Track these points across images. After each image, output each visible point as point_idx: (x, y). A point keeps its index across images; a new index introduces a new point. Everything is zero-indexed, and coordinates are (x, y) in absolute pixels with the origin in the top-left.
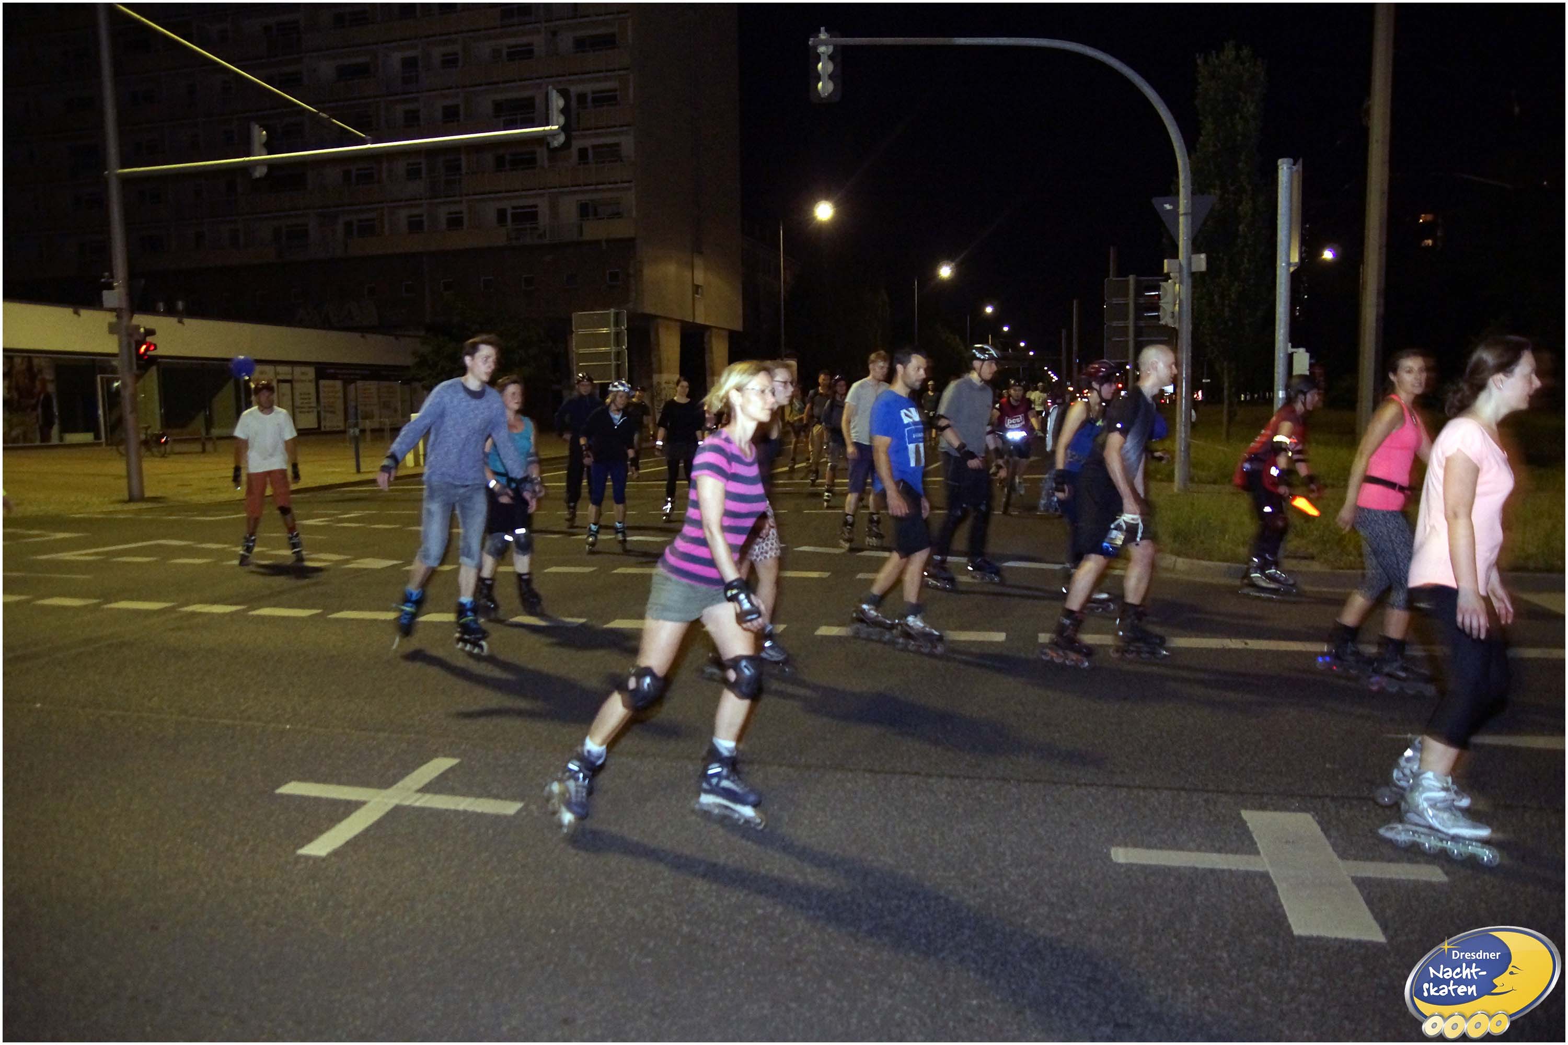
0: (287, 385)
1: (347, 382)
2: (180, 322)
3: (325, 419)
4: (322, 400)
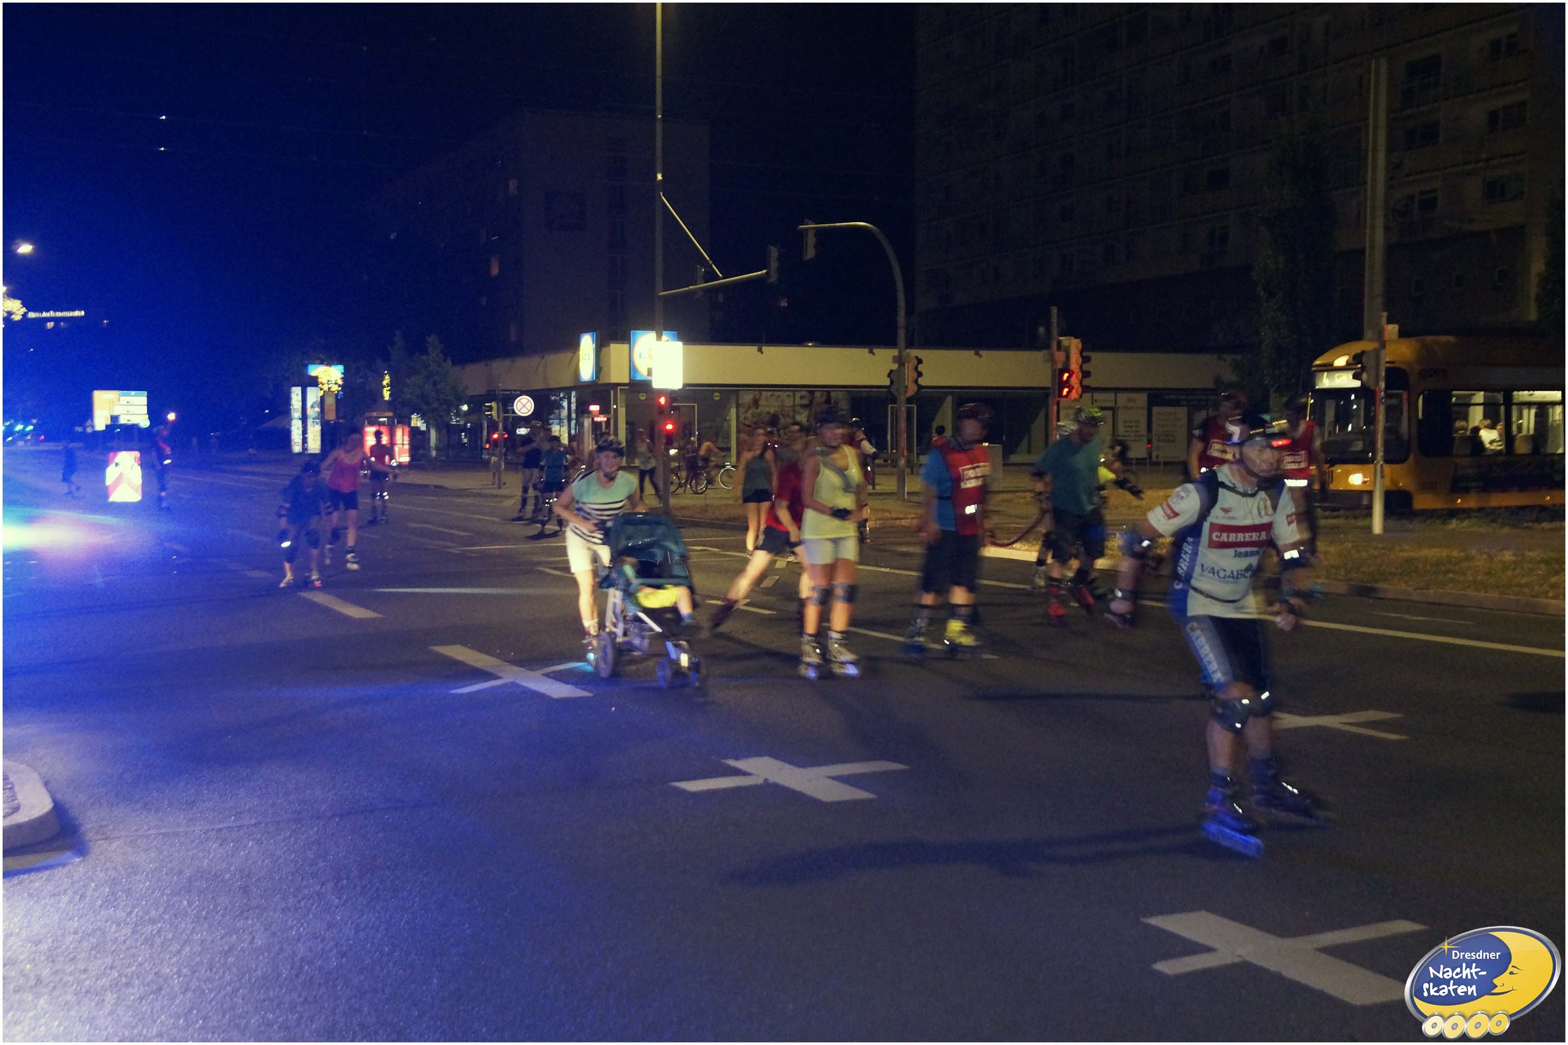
1: (1193, 408)
3: (1157, 447)
4: (1154, 428)
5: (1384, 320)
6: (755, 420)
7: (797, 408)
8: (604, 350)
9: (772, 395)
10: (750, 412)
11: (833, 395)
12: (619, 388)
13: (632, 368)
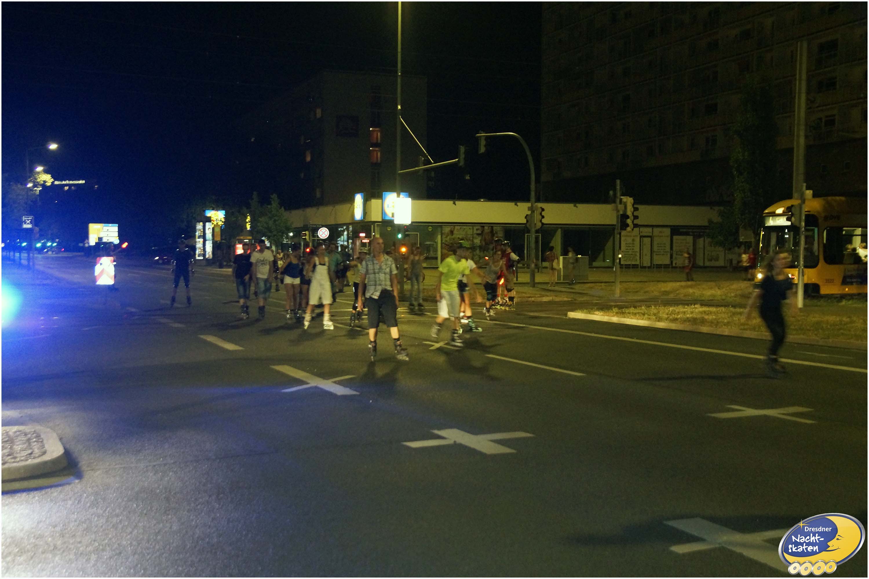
0: (649, 239)
1: (696, 237)
2: (575, 206)
3: (676, 258)
4: (674, 248)
5: (804, 188)
6: (451, 242)
7: (475, 235)
8: (368, 202)
9: (461, 228)
10: (448, 237)
11: (495, 228)
12: (376, 224)
13: (383, 213)
